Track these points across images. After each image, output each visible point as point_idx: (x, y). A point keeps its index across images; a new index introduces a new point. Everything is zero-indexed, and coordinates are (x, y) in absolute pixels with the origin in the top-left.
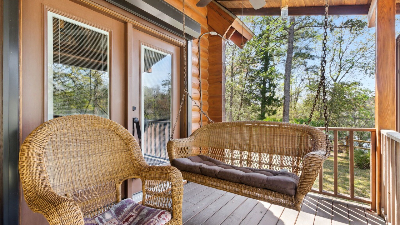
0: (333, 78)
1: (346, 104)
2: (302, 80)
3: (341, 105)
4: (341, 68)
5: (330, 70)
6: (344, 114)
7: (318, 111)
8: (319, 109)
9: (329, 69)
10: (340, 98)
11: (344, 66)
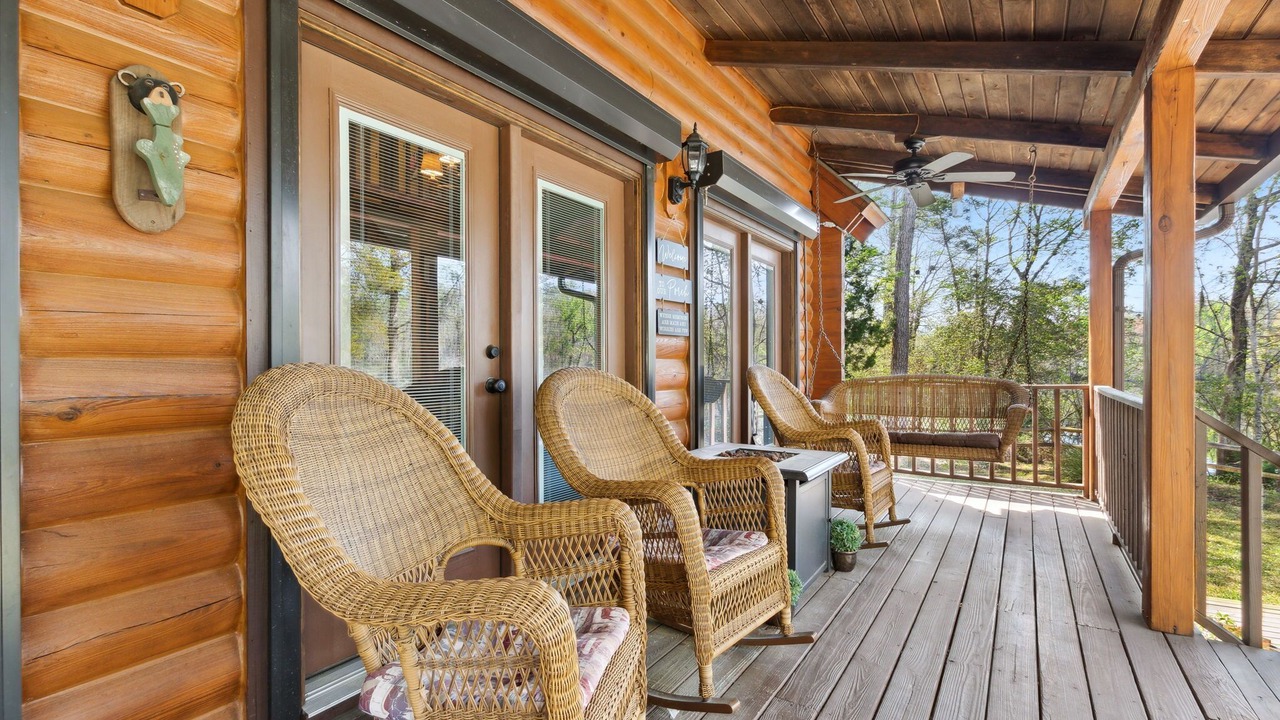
0: (1017, 269)
1: (1051, 339)
2: (932, 268)
3: (1039, 342)
4: (1038, 242)
5: (1011, 248)
6: (1048, 365)
7: (980, 355)
8: (980, 354)
9: (1008, 245)
10: (1037, 323)
11: (1048, 237)
